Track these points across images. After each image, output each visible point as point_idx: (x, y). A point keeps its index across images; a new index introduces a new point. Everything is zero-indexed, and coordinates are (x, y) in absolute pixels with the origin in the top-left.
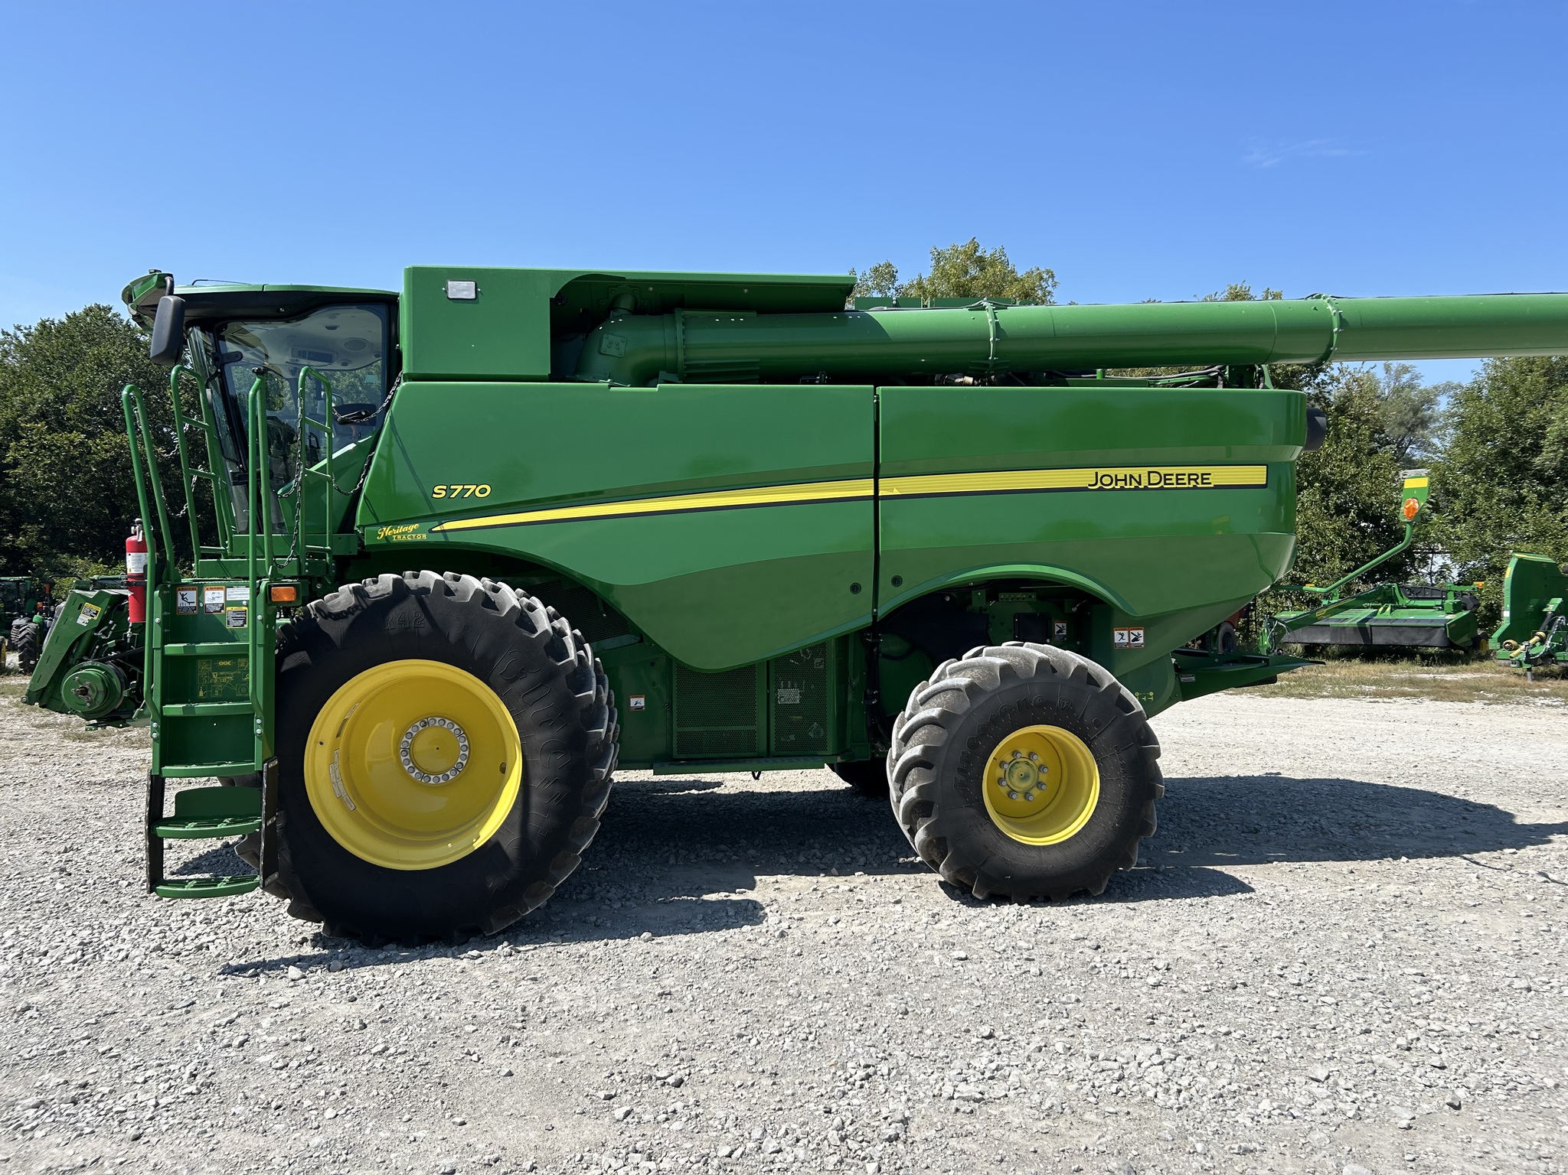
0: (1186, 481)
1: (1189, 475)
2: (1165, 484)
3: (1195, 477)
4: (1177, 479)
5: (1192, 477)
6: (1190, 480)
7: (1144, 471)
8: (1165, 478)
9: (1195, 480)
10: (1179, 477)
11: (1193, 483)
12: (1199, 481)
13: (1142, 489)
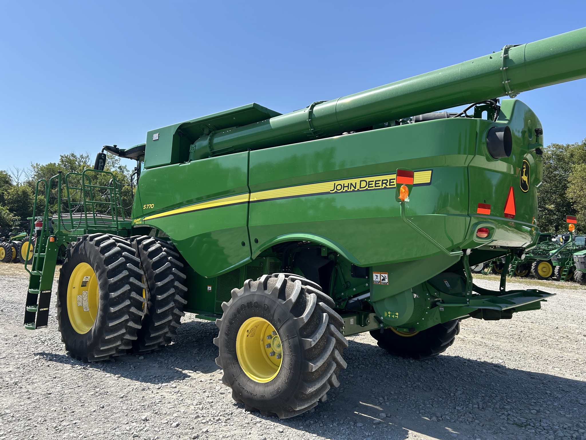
0: (380, 184)
1: (383, 181)
2: (369, 187)
3: (386, 181)
4: (376, 184)
5: (384, 182)
6: (383, 183)
7: (358, 181)
8: (369, 184)
9: (386, 183)
10: (377, 182)
11: (384, 185)
12: (388, 184)
13: (356, 191)
